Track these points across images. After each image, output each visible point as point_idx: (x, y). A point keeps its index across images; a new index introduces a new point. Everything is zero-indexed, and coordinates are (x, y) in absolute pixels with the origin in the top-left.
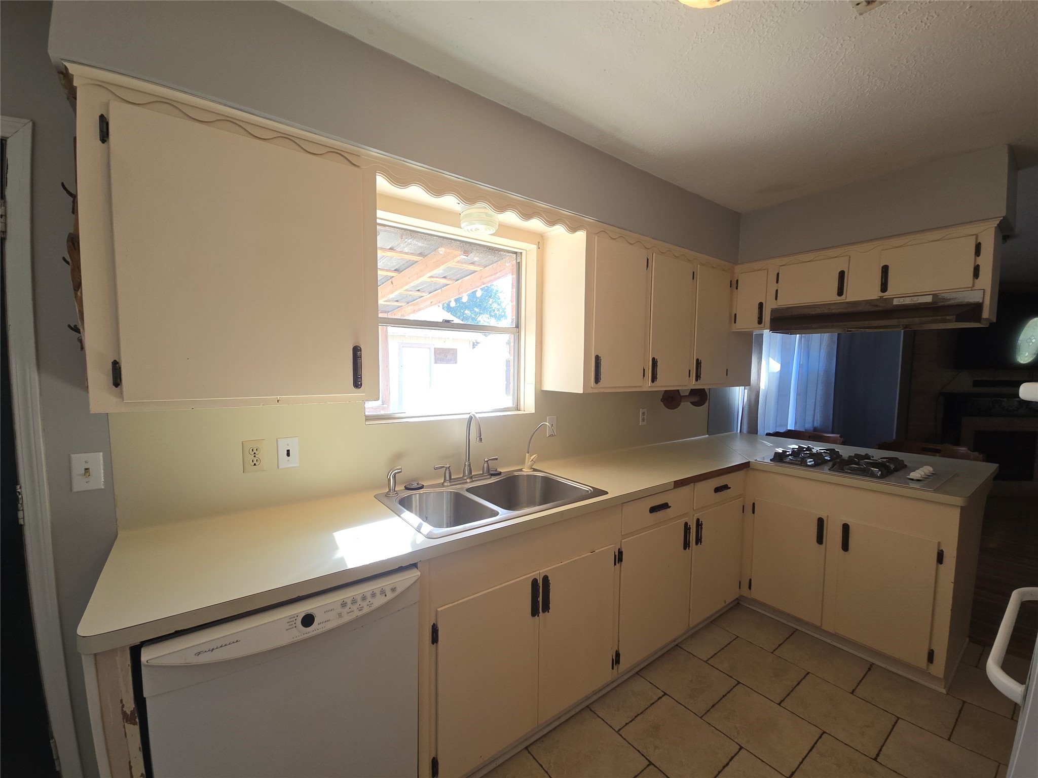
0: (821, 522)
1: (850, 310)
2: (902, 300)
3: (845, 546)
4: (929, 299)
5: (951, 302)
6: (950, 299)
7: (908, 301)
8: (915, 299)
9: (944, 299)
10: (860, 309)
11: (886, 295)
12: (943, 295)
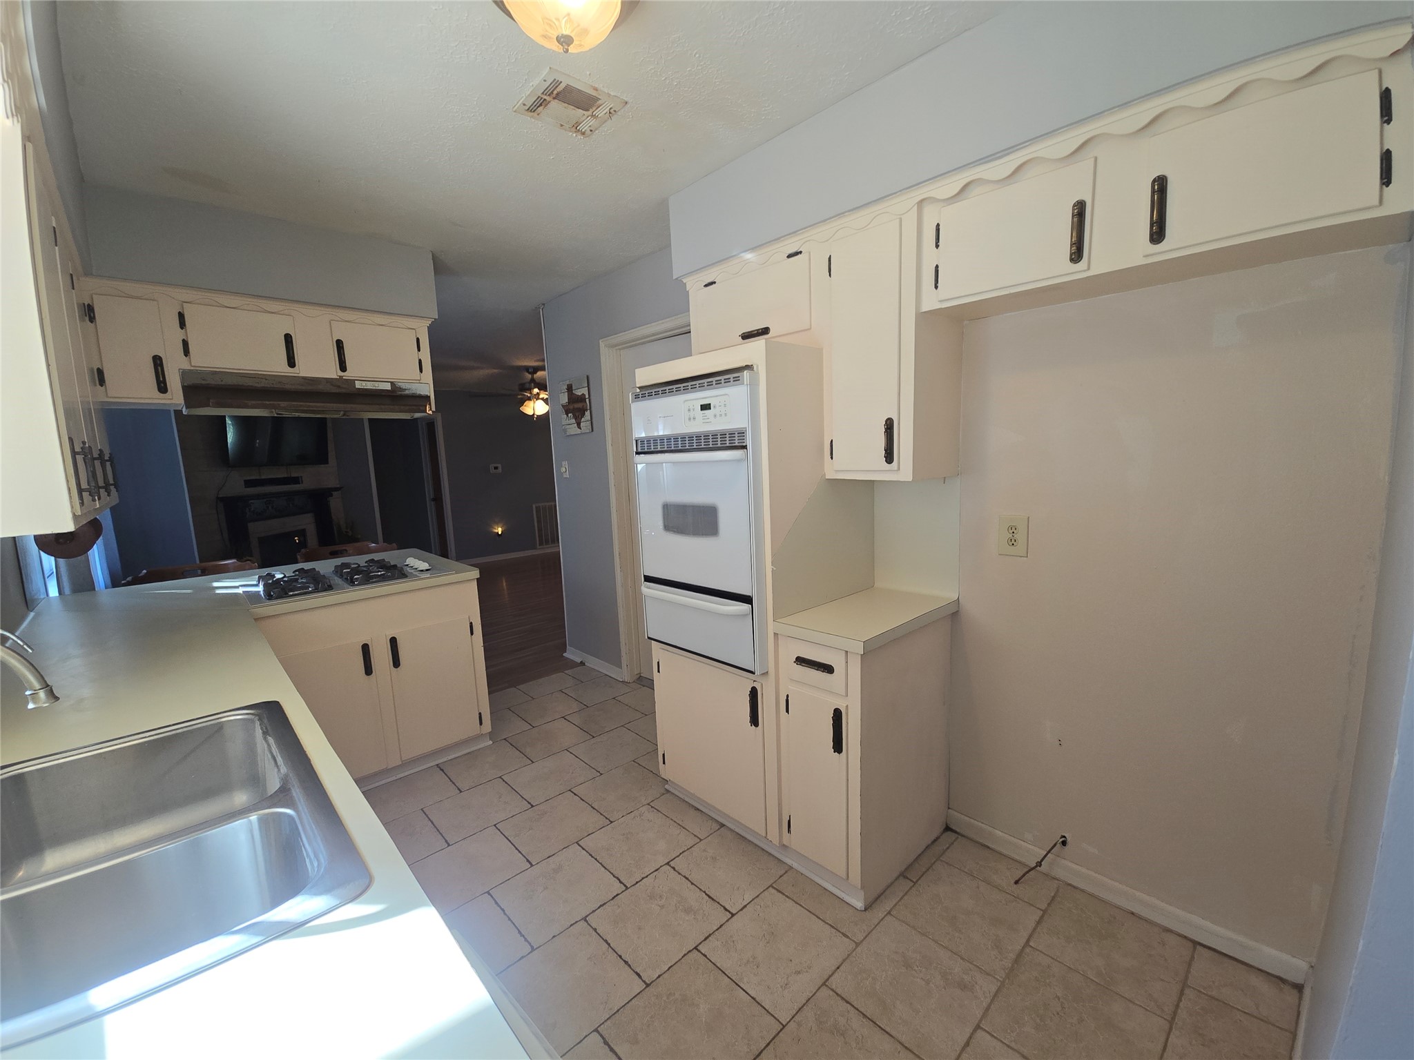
0: (365, 648)
1: (309, 388)
2: (364, 383)
3: (396, 663)
4: (388, 387)
5: (407, 392)
6: (405, 389)
7: (369, 386)
8: (376, 384)
9: (400, 388)
10: (321, 387)
11: (347, 375)
12: (399, 384)
